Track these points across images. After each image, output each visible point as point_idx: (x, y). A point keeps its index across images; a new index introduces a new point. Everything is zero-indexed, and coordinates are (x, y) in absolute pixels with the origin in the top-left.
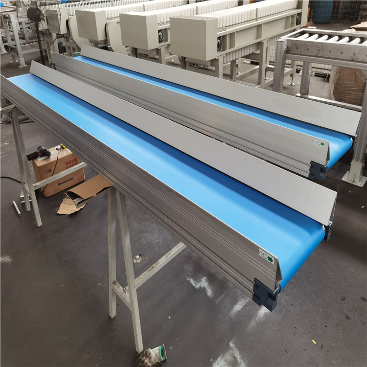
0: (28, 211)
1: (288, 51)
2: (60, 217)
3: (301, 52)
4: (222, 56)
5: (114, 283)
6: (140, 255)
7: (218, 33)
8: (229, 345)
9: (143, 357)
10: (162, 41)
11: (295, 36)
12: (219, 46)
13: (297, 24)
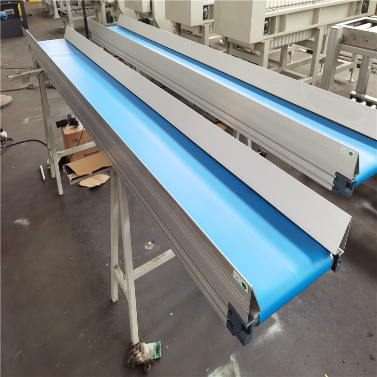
0: (53, 177)
1: (343, 41)
2: (82, 188)
3: (358, 43)
4: (269, 40)
5: (116, 267)
6: (153, 242)
7: (266, 14)
8: (229, 358)
9: (137, 349)
10: (207, 18)
11: (355, 24)
12: (265, 28)
13: (363, 12)
